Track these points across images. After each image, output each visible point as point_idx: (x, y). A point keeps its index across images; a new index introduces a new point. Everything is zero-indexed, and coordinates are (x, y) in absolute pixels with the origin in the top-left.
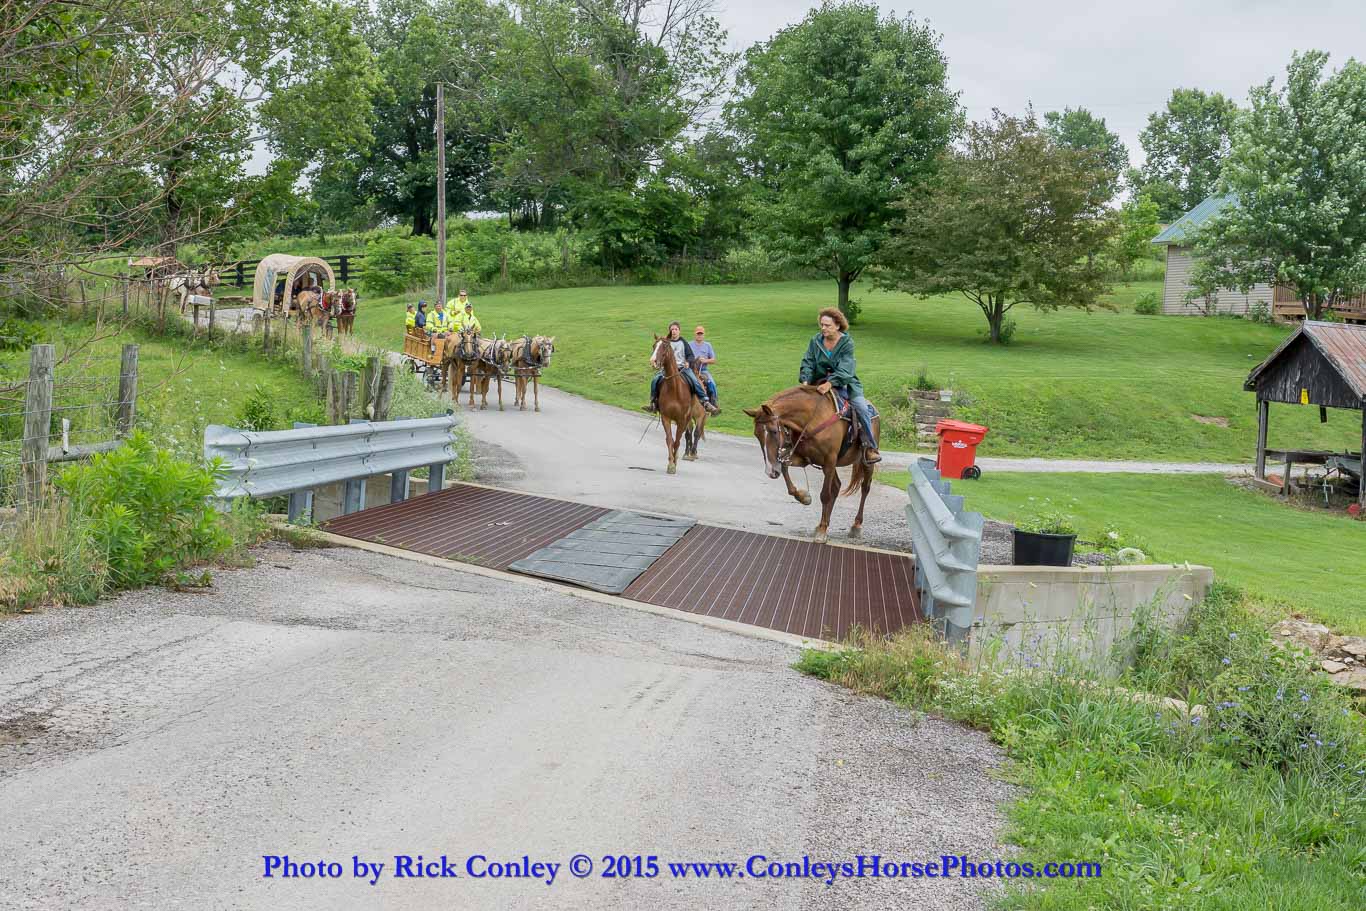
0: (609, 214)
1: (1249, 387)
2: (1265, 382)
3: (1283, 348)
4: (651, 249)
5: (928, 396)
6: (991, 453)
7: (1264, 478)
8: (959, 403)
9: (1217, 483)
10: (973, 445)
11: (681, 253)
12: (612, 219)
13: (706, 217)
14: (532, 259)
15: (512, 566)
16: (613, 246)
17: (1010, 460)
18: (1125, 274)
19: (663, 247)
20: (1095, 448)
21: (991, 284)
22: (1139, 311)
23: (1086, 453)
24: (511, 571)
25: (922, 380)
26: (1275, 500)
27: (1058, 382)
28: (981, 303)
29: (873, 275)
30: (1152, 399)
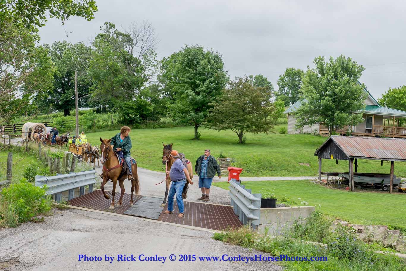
0: (124, 108)
1: (316, 155)
2: (320, 153)
3: (325, 143)
4: (138, 119)
5: (223, 160)
6: (242, 176)
7: (321, 180)
8: (232, 162)
9: (308, 182)
10: (239, 174)
11: (147, 120)
12: (126, 110)
13: (153, 108)
14: (103, 122)
15: (124, 213)
16: (126, 118)
17: (248, 178)
18: (276, 122)
19: (141, 118)
20: (271, 173)
21: (239, 126)
22: (281, 133)
23: (269, 175)
24: (124, 214)
25: (221, 155)
26: (325, 186)
27: (260, 154)
28: (236, 132)
29: (204, 125)
30: (287, 158)
